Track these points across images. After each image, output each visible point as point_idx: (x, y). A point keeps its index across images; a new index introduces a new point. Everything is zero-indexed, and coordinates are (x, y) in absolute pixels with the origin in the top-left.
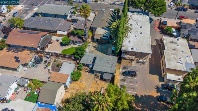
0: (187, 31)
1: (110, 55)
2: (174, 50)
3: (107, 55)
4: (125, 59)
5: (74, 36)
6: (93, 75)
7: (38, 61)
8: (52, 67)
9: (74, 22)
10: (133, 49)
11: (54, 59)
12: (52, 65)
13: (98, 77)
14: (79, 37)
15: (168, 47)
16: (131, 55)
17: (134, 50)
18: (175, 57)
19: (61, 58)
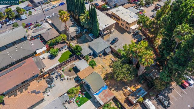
0: (113, 2)
1: (92, 40)
2: (122, 14)
3: (90, 42)
4: (106, 34)
5: (57, 45)
6: (98, 57)
7: (50, 81)
8: (67, 75)
9: (37, 38)
10: (105, 26)
11: (60, 70)
12: (65, 74)
13: (101, 56)
14: (62, 43)
15: (118, 14)
16: (106, 31)
17: (107, 26)
18: (127, 16)
19: (65, 65)
